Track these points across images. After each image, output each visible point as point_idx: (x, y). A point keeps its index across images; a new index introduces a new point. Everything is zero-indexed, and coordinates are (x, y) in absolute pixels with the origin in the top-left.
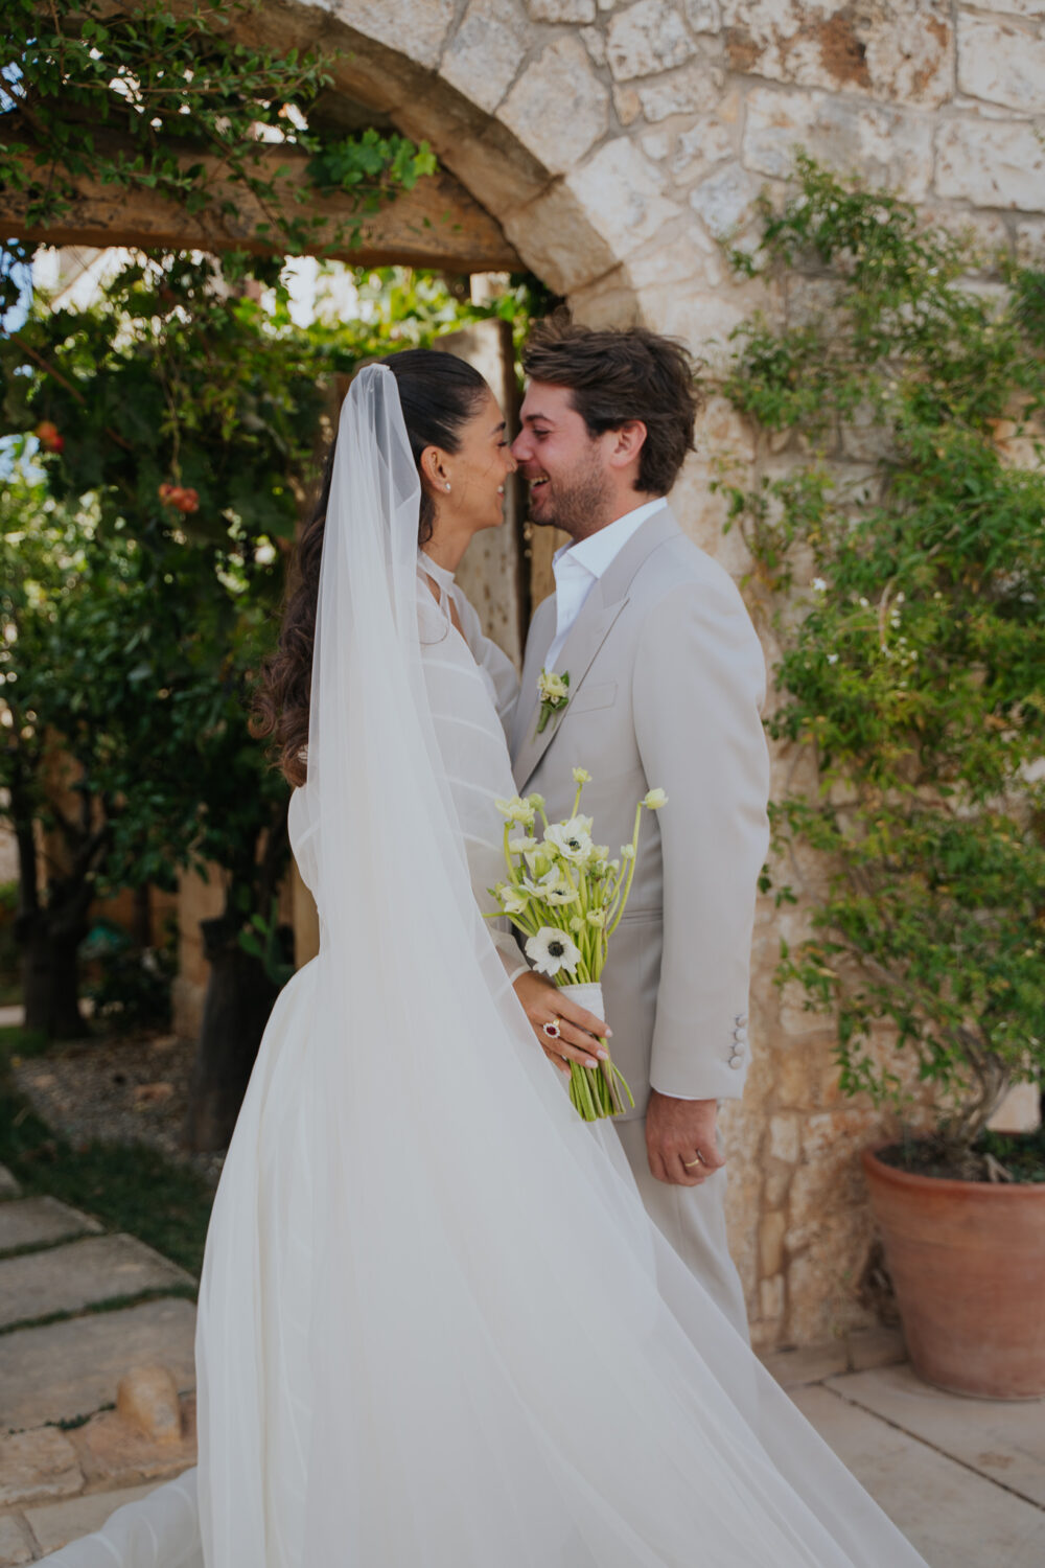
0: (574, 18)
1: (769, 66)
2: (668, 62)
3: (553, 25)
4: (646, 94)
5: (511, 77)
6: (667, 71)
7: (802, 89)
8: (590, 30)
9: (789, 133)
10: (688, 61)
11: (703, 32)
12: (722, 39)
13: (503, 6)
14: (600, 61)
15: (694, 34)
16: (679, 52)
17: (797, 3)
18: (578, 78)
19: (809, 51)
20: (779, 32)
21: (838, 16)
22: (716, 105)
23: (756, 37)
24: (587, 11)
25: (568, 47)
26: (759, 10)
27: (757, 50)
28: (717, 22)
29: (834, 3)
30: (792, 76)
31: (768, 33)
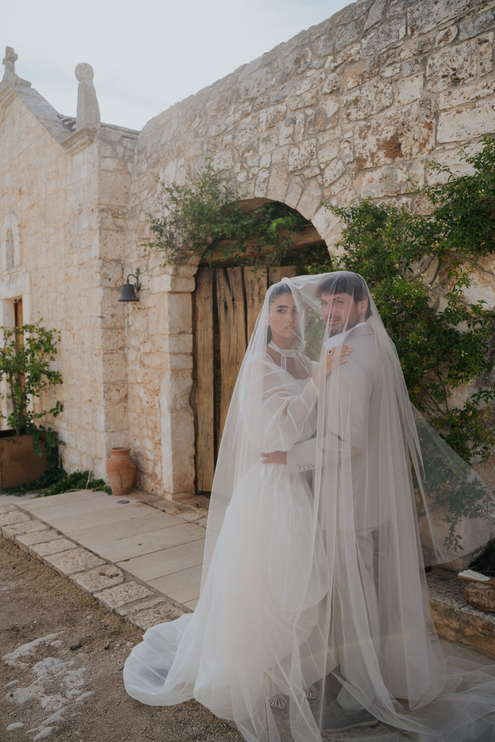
0: (314, 175)
1: (369, 165)
2: (338, 177)
3: (311, 178)
4: (333, 188)
5: (299, 197)
6: (338, 179)
7: (380, 167)
8: (319, 176)
9: (374, 183)
10: (343, 174)
11: (348, 163)
12: (355, 162)
13: (298, 179)
14: (321, 183)
15: (346, 165)
16: (340, 172)
17: (378, 140)
18: (314, 191)
19: (381, 154)
20: (372, 152)
21: (392, 137)
22: (352, 183)
23: (365, 157)
24: (317, 171)
25: (313, 183)
26: (366, 148)
27: (365, 161)
28: (352, 158)
29: (390, 134)
30: (376, 164)
31: (368, 154)
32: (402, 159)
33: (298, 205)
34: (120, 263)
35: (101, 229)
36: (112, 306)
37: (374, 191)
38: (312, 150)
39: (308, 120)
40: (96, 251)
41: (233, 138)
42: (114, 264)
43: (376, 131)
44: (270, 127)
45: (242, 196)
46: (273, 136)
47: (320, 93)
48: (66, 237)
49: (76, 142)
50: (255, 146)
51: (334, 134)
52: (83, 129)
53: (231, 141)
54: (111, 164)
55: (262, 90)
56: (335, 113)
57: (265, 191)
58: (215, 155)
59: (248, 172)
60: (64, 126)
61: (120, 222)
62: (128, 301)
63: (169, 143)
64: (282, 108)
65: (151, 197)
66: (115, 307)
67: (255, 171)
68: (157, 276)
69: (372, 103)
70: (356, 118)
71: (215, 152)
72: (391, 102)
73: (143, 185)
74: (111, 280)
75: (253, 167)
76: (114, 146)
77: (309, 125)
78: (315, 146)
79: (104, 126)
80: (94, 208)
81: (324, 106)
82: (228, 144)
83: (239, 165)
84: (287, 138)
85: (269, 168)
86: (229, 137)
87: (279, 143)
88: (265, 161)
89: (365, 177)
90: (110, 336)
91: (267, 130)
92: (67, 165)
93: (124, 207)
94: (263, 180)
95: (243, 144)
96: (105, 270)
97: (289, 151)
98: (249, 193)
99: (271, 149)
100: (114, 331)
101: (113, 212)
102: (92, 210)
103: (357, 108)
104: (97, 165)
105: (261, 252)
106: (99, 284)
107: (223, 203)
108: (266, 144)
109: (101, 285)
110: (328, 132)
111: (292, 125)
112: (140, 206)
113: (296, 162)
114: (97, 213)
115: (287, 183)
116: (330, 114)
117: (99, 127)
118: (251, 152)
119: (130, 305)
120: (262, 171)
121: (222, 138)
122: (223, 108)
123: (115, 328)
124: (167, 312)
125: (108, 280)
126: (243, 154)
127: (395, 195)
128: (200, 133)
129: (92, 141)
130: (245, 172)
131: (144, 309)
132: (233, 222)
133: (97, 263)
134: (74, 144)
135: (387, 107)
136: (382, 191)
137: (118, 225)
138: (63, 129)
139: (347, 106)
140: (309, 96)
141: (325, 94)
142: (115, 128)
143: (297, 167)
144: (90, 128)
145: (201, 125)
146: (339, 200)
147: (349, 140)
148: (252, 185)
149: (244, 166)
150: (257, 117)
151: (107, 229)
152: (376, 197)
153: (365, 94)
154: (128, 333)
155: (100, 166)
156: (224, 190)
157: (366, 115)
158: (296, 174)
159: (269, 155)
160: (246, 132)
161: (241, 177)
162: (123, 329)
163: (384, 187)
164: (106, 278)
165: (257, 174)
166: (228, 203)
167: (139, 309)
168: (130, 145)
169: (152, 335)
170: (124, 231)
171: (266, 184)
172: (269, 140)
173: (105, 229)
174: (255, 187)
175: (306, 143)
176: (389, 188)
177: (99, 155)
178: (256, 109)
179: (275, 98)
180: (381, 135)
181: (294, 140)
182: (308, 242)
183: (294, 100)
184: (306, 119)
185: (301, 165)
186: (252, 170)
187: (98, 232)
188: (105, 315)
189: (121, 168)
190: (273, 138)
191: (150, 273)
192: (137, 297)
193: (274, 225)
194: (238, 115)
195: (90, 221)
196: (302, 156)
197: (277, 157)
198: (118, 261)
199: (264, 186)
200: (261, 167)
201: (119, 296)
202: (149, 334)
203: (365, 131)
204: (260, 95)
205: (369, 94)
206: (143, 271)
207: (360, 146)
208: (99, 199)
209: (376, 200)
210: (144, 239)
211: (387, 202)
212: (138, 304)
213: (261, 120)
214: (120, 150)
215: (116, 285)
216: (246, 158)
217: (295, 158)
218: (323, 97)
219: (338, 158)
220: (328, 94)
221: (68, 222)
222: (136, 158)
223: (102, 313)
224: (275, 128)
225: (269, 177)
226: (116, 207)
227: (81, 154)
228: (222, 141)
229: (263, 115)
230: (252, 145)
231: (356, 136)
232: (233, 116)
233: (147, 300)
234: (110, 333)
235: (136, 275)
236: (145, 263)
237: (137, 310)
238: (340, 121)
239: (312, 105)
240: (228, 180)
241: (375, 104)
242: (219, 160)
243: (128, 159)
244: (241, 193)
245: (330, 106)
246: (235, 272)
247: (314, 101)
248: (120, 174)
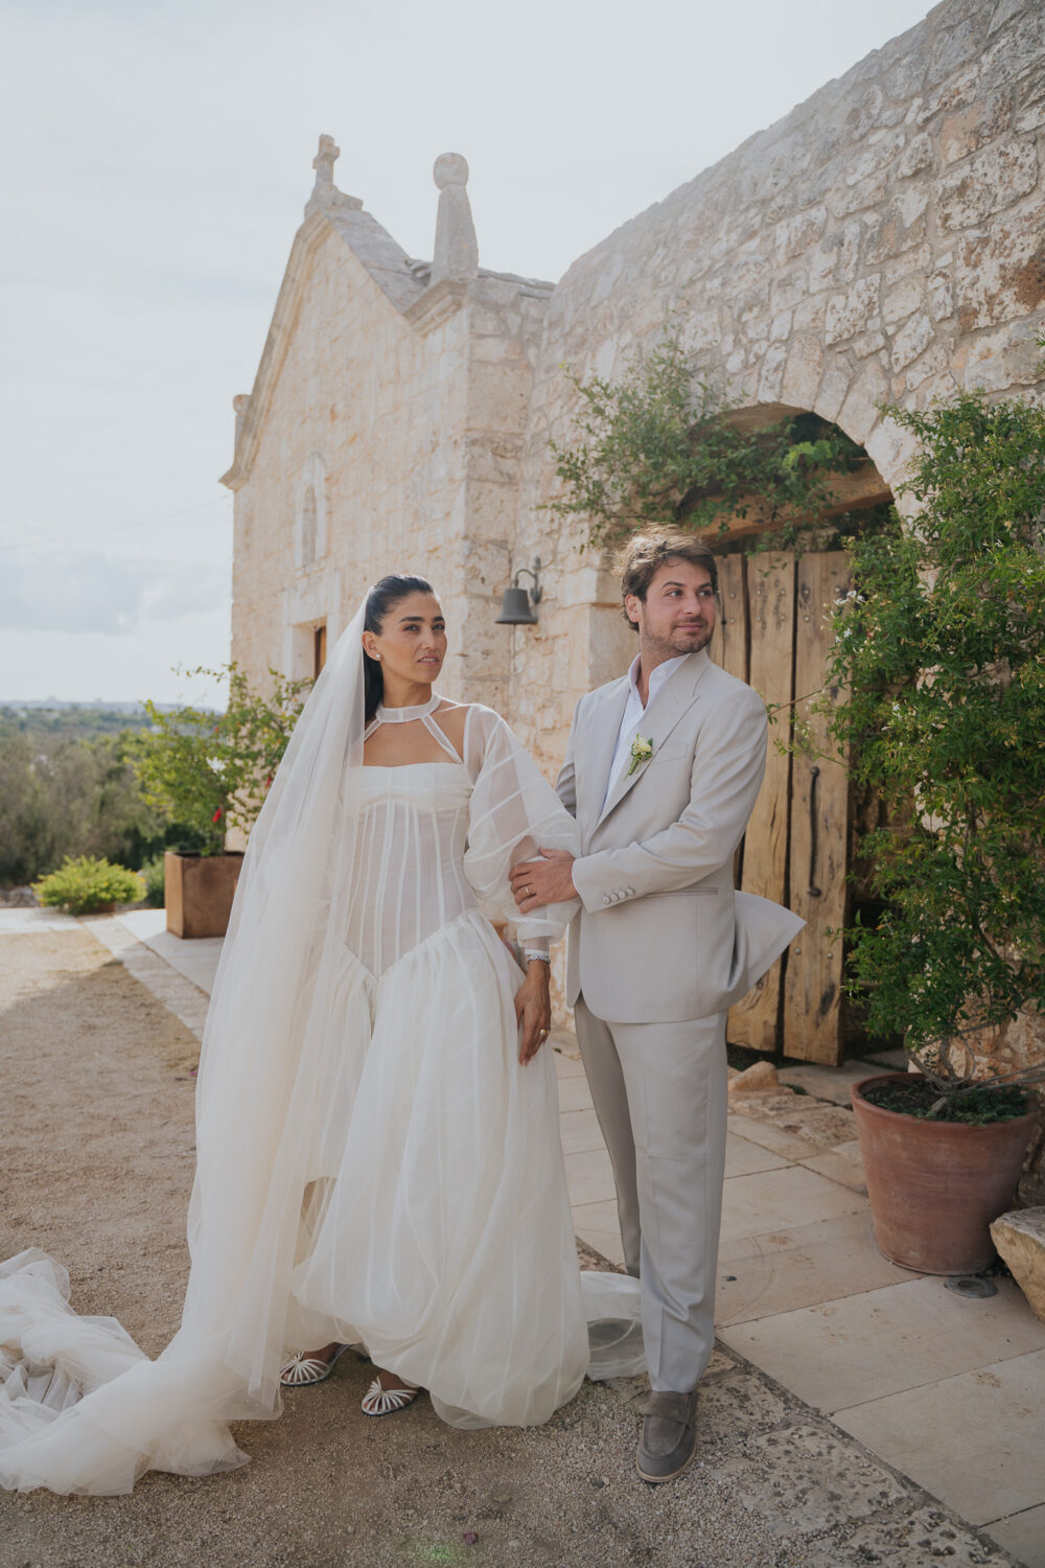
0: (874, 349)
1: (983, 321)
2: (919, 350)
3: (867, 357)
4: (910, 374)
5: (842, 398)
6: (921, 354)
7: (1006, 323)
8: (883, 351)
9: (991, 360)
10: (930, 344)
11: (941, 320)
12: (956, 317)
13: (842, 361)
14: (887, 367)
15: (936, 324)
16: (925, 341)
17: (1002, 267)
18: (873, 384)
19: (1008, 296)
20: (989, 293)
21: (1032, 259)
22: (948, 363)
23: (975, 305)
24: (880, 341)
25: (871, 367)
26: (978, 285)
27: (976, 313)
28: (949, 310)
29: (1029, 252)
30: (998, 319)
31: (982, 298)
33: (839, 413)
34: (506, 549)
35: (469, 478)
36: (486, 635)
37: (991, 376)
38: (870, 298)
39: (867, 236)
40: (458, 524)
41: (724, 285)
42: (493, 549)
43: (1000, 248)
44: (794, 257)
45: (733, 402)
46: (799, 274)
47: (893, 179)
48: (408, 497)
49: (429, 310)
50: (762, 297)
51: (916, 260)
52: (442, 282)
53: (719, 291)
54: (494, 349)
55: (783, 182)
56: (920, 217)
57: (777, 390)
58: (688, 321)
59: (747, 352)
60: (414, 279)
61: (508, 465)
62: (515, 623)
63: (605, 303)
64: (818, 214)
65: (567, 413)
66: (492, 637)
67: (760, 348)
68: (571, 572)
69: (993, 190)
70: (961, 224)
71: (687, 314)
72: (1033, 183)
73: (555, 391)
74: (487, 582)
75: (758, 340)
76: (502, 314)
77: (868, 247)
78: (879, 290)
79: (484, 276)
80: (458, 437)
81: (899, 204)
82: (713, 297)
83: (731, 338)
84: (825, 276)
85: (787, 340)
86: (717, 282)
87: (808, 287)
88: (780, 329)
89: (973, 348)
90: (479, 695)
91: (787, 263)
92: (414, 355)
93: (519, 435)
94: (774, 365)
95: (742, 295)
96: (474, 561)
97: (827, 303)
98: (748, 396)
99: (794, 302)
100: (488, 684)
101: (495, 445)
102: (455, 442)
103: (964, 203)
104: (467, 350)
105: (777, 519)
106: (463, 588)
107: (696, 417)
108: (785, 291)
109: (466, 592)
110: (905, 258)
111: (835, 249)
112: (547, 433)
113: (838, 326)
114: (463, 447)
115: (820, 370)
116: (909, 220)
117: (475, 277)
118: (756, 310)
119: (520, 629)
120: (773, 347)
121: (704, 285)
122: (709, 224)
123: (490, 678)
124: (587, 645)
125: (479, 581)
126: (740, 316)
127: (1034, 382)
128: (663, 278)
129: (459, 306)
130: (742, 352)
131: (547, 639)
132: (712, 455)
133: (461, 547)
134: (426, 313)
135: (1025, 195)
136: (1008, 375)
137: (505, 471)
138: (412, 286)
139: (944, 200)
140: (872, 184)
141: (904, 178)
142: (509, 279)
143: (841, 336)
144: (456, 278)
145: (665, 262)
146: (921, 400)
147: (944, 271)
148: (754, 378)
149: (740, 340)
150: (772, 237)
151: (481, 480)
152: (995, 389)
153: (981, 172)
154: (514, 689)
155: (472, 354)
156: (700, 392)
157: (982, 215)
158: (838, 350)
159: (787, 315)
160: (748, 270)
161: (734, 363)
162: (506, 681)
163: (1011, 366)
164: (475, 576)
165: (765, 354)
166: (706, 418)
167: (537, 639)
168: (534, 312)
169: (561, 692)
170: (517, 484)
171: (780, 375)
172: (790, 284)
173: (479, 480)
174: (759, 381)
175: (861, 284)
176: (1022, 367)
177: (471, 333)
178: (768, 221)
179: (805, 197)
180: (1009, 255)
181: (837, 280)
182: (867, 494)
183: (843, 198)
184: (862, 234)
185: (849, 331)
186: (756, 348)
187: (464, 485)
188: (470, 652)
189: (513, 357)
190: (798, 279)
191: (560, 567)
192: (534, 615)
193: (792, 457)
194: (734, 236)
195: (451, 464)
196: (852, 311)
197: (804, 318)
198: (502, 544)
199: (775, 378)
200: (772, 339)
201: (497, 612)
202: (553, 691)
203: (979, 250)
204: (778, 193)
205: (990, 171)
206: (547, 563)
207: (966, 282)
208: (468, 419)
209: (996, 396)
210: (551, 498)
211: (1015, 398)
212: (535, 631)
213: (777, 244)
214: (514, 320)
215: (494, 592)
216: (746, 322)
217: (837, 316)
218: (898, 184)
219: (922, 311)
220: (909, 177)
221: (413, 469)
222: (545, 336)
223: (465, 647)
224: (803, 257)
225: (786, 360)
226: (501, 435)
227: (439, 333)
228: (703, 291)
229: (782, 233)
230: (757, 295)
231: (960, 262)
232: (725, 239)
233: (552, 621)
234: (479, 688)
235: (533, 572)
236: (551, 546)
237: (534, 641)
238: (930, 233)
239: (875, 204)
240: (708, 370)
241: (1000, 191)
242: (694, 331)
243: (528, 340)
244: (732, 394)
245: (911, 204)
246: (729, 566)
247: (880, 196)
248: (513, 370)
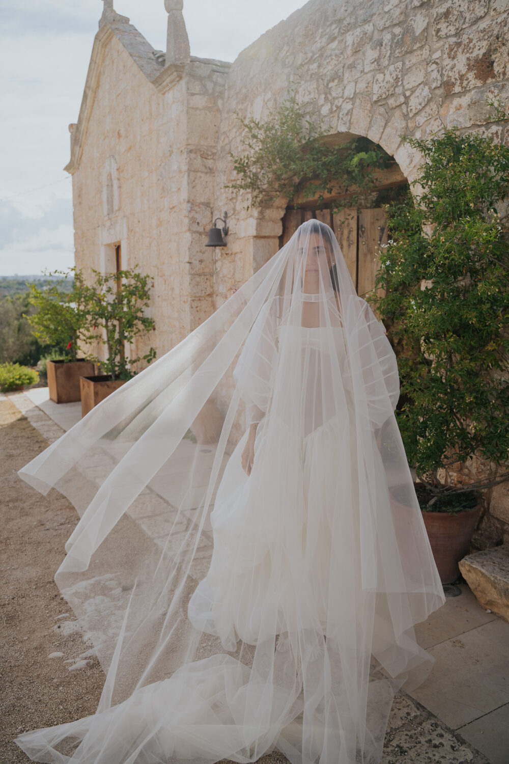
0: (399, 104)
1: (457, 89)
2: (423, 105)
3: (395, 108)
4: (418, 118)
5: (382, 130)
6: (424, 107)
7: (470, 91)
8: (404, 105)
9: (461, 111)
10: (429, 101)
11: (435, 88)
12: (443, 87)
13: (382, 110)
14: (406, 113)
15: (432, 90)
16: (426, 100)
17: (468, 59)
18: (398, 123)
19: (471, 76)
20: (461, 74)
21: (484, 55)
22: (438, 112)
23: (453, 80)
24: (402, 99)
25: (397, 113)
26: (455, 69)
27: (454, 84)
28: (439, 82)
29: (483, 51)
30: (465, 88)
31: (457, 76)
32: (494, 80)
33: (380, 138)
34: (210, 207)
35: (189, 171)
36: (201, 252)
37: (461, 119)
38: (397, 76)
39: (395, 41)
40: (184, 195)
41: (319, 67)
42: (203, 207)
43: (468, 48)
44: (356, 52)
45: (325, 131)
46: (359, 61)
47: (409, 8)
48: (158, 180)
49: (165, 80)
50: (340, 74)
51: (422, 55)
52: (171, 65)
53: (316, 70)
54: (200, 101)
55: (350, 9)
56: (424, 30)
57: (348, 125)
58: (300, 86)
59: (332, 104)
60: (158, 63)
61: (209, 163)
62: (215, 246)
63: (257, 76)
64: (369, 28)
65: (239, 135)
66: (204, 253)
67: (339, 102)
68: (243, 220)
69: (464, 14)
70: (446, 34)
71: (299, 83)
72: (486, 10)
73: (232, 123)
74: (200, 225)
75: (337, 98)
76: (203, 82)
77: (396, 47)
78: (401, 71)
79: (194, 60)
80: (183, 148)
81: (413, 22)
82: (313, 74)
83: (323, 96)
84: (373, 63)
85: (352, 98)
86: (315, 65)
87: (364, 69)
88: (349, 92)
89: (452, 104)
90: (198, 282)
91: (352, 55)
92: (159, 104)
93: (214, 147)
94: (346, 112)
95: (328, 73)
96: (193, 214)
97: (374, 78)
98: (332, 128)
99: (356, 77)
100: (202, 277)
101: (202, 153)
102: (182, 151)
103: (448, 22)
104: (185, 102)
105: (348, 192)
106: (187, 228)
107: (305, 139)
108: (351, 71)
109: (189, 230)
110: (416, 53)
111: (378, 48)
112: (229, 146)
113: (380, 90)
114: (185, 154)
115: (370, 115)
116: (418, 32)
117: (189, 62)
118: (336, 81)
119: (218, 249)
120: (345, 102)
121: (308, 67)
122: (311, 33)
123: (204, 274)
124: (252, 258)
125: (196, 224)
126: (328, 84)
127: (484, 123)
128: (287, 63)
129: (181, 78)
130: (329, 104)
131: (232, 254)
132: (314, 160)
133: (186, 207)
134: (164, 81)
135: (481, 18)
136: (470, 119)
137: (208, 166)
138: (156, 66)
139: (437, 21)
140: (398, 11)
141: (415, 7)
142: (206, 62)
143: (381, 96)
144: (178, 63)
145: (288, 54)
146: (424, 132)
147: (437, 61)
148: (336, 119)
149: (328, 97)
150: (344, 41)
151: (196, 171)
152: (463, 127)
153: (457, 4)
154: (216, 279)
155: (188, 104)
156: (307, 126)
157: (457, 29)
158: (379, 104)
159: (353, 84)
160: (332, 59)
161: (325, 110)
162: (212, 276)
163: (472, 114)
164: (194, 222)
165: (341, 105)
166: (311, 139)
167: (227, 254)
168: (220, 80)
169: (239, 282)
170: (214, 173)
171: (349, 117)
172: (354, 67)
173: (194, 171)
174: (338, 120)
175: (392, 68)
176: (478, 115)
177: (187, 93)
178: (342, 31)
179: (362, 18)
180: (472, 52)
181: (379, 65)
182: (395, 181)
183: (382, 19)
184: (393, 39)
185: (385, 93)
186: (336, 102)
187: (186, 174)
188: (193, 261)
189: (210, 105)
190: (358, 64)
191: (237, 217)
192: (224, 242)
193: (356, 160)
194: (324, 40)
195: (179, 163)
196: (387, 82)
197: (362, 86)
198: (207, 205)
199: (346, 119)
200: (345, 97)
201: (206, 240)
202: (235, 281)
203: (455, 49)
204: (348, 16)
205: (462, 4)
206: (230, 214)
207: (448, 67)
208: (188, 139)
209: (464, 130)
210: (232, 181)
211: (474, 132)
212: (225, 250)
213: (347, 44)
214: (210, 86)
215: (204, 229)
216: (331, 87)
217: (380, 85)
218: (412, 12)
219: (425, 83)
220: (418, 7)
221: (160, 165)
222: (226, 94)
223: (190, 258)
224: (361, 52)
225: (352, 109)
226: (205, 147)
227: (171, 92)
228: (308, 70)
229: (350, 39)
230: (336, 73)
231: (445, 56)
232: (319, 41)
233: (234, 246)
234: (198, 279)
235: (223, 219)
236: (233, 206)
237: (225, 255)
238: (429, 39)
239: (400, 22)
240: (312, 114)
241: (468, 16)
242: (303, 93)
243: (218, 96)
244: (324, 127)
245: (419, 23)
246: (323, 215)
247: (402, 18)
248: (210, 112)
